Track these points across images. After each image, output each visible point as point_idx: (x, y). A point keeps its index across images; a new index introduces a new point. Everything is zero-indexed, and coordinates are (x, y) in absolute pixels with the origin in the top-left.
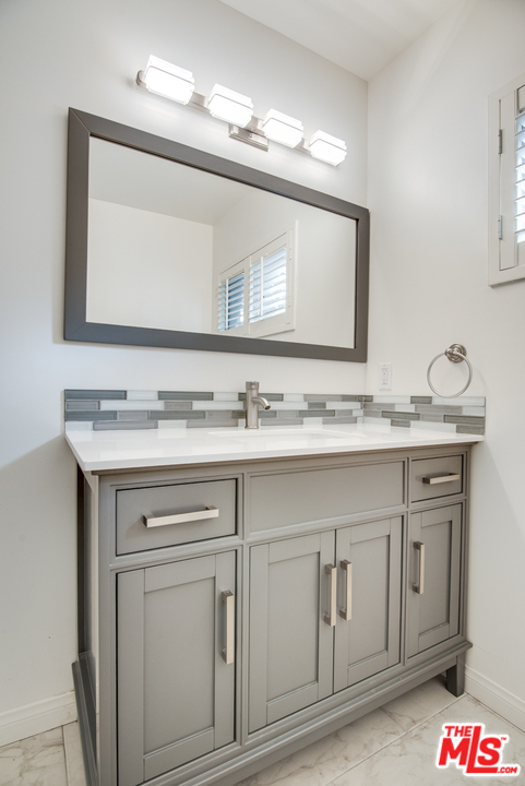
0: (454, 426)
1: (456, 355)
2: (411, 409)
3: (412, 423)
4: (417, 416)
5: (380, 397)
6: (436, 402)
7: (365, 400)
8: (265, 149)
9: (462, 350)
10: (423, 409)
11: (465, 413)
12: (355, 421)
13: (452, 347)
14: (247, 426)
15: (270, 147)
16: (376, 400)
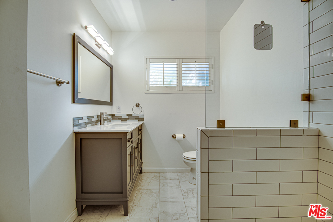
0: (138, 120)
1: (138, 105)
2: (127, 117)
3: (127, 120)
4: (128, 119)
5: (117, 114)
6: (133, 115)
7: (113, 116)
8: (100, 48)
9: (139, 104)
10: (130, 117)
11: (140, 117)
12: (110, 121)
13: (136, 104)
14: (100, 124)
15: (101, 48)
16: (116, 115)
